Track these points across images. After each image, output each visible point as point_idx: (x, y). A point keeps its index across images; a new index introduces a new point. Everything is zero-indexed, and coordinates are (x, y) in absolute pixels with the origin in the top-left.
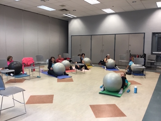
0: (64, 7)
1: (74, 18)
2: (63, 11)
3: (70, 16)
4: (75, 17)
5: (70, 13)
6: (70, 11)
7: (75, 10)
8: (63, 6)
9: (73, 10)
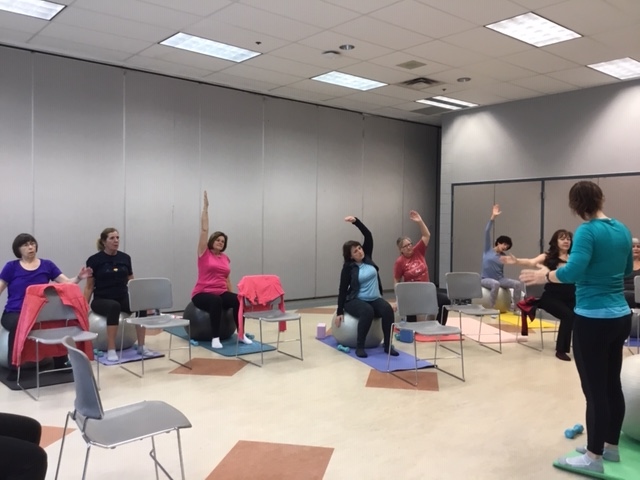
0: (416, 69)
1: (466, 112)
2: (415, 85)
3: (447, 102)
4: (471, 105)
5: (444, 92)
6: (444, 83)
7: (468, 79)
8: (412, 65)
9: (459, 80)
